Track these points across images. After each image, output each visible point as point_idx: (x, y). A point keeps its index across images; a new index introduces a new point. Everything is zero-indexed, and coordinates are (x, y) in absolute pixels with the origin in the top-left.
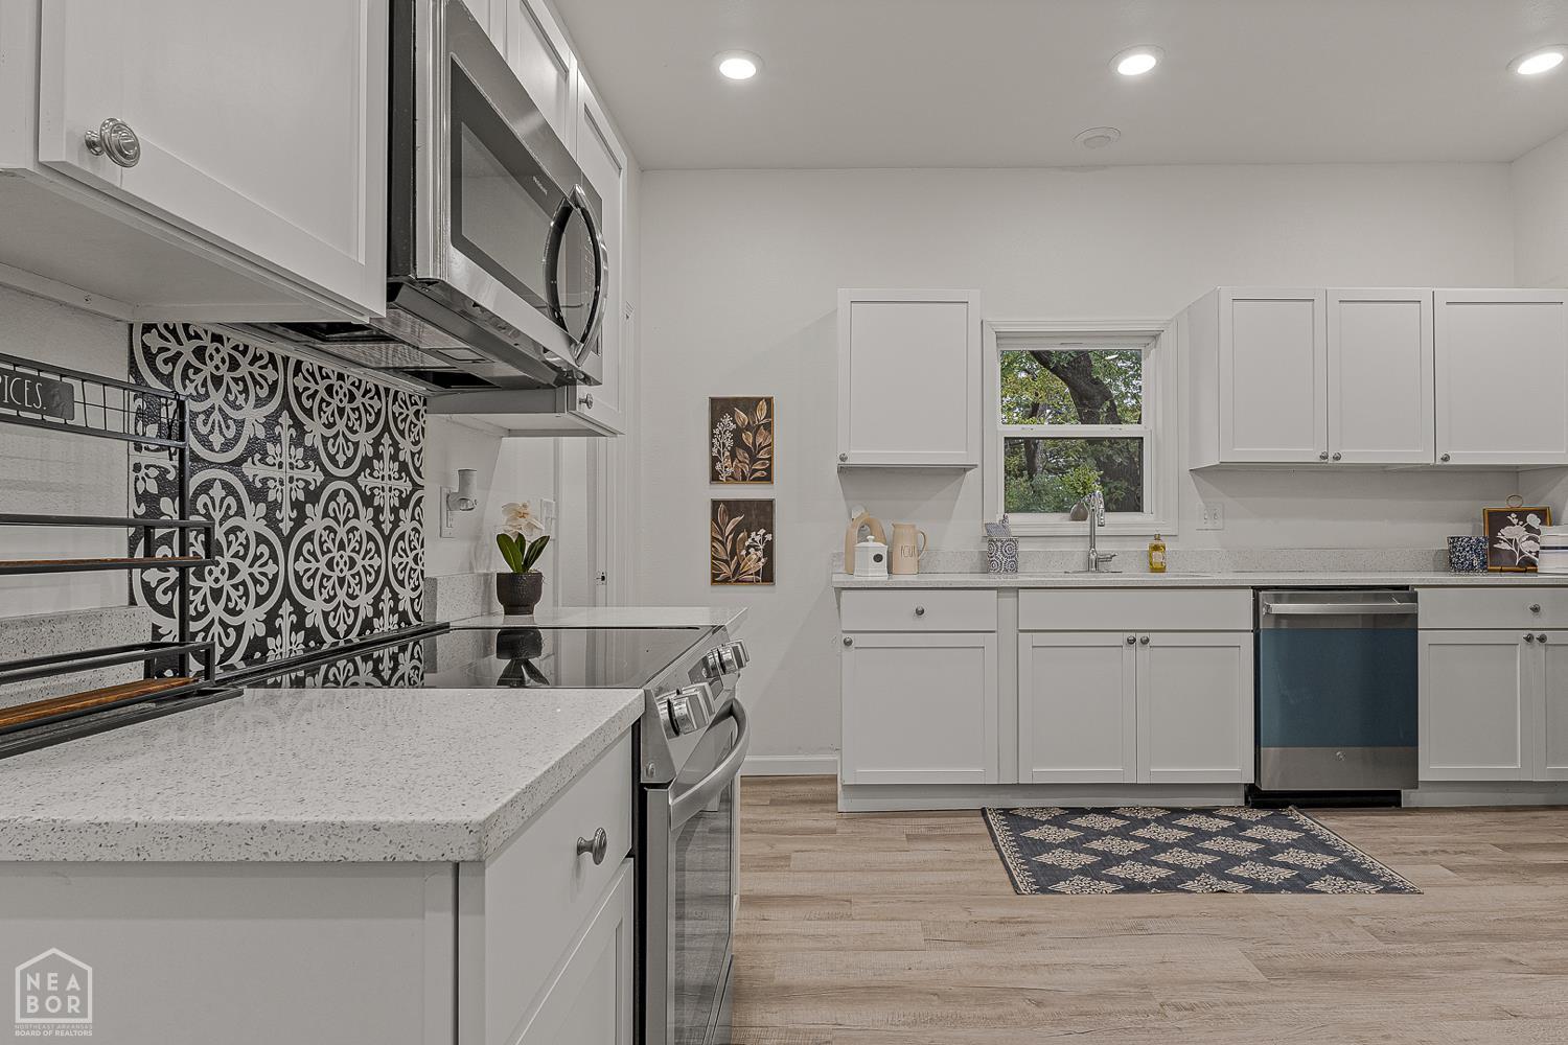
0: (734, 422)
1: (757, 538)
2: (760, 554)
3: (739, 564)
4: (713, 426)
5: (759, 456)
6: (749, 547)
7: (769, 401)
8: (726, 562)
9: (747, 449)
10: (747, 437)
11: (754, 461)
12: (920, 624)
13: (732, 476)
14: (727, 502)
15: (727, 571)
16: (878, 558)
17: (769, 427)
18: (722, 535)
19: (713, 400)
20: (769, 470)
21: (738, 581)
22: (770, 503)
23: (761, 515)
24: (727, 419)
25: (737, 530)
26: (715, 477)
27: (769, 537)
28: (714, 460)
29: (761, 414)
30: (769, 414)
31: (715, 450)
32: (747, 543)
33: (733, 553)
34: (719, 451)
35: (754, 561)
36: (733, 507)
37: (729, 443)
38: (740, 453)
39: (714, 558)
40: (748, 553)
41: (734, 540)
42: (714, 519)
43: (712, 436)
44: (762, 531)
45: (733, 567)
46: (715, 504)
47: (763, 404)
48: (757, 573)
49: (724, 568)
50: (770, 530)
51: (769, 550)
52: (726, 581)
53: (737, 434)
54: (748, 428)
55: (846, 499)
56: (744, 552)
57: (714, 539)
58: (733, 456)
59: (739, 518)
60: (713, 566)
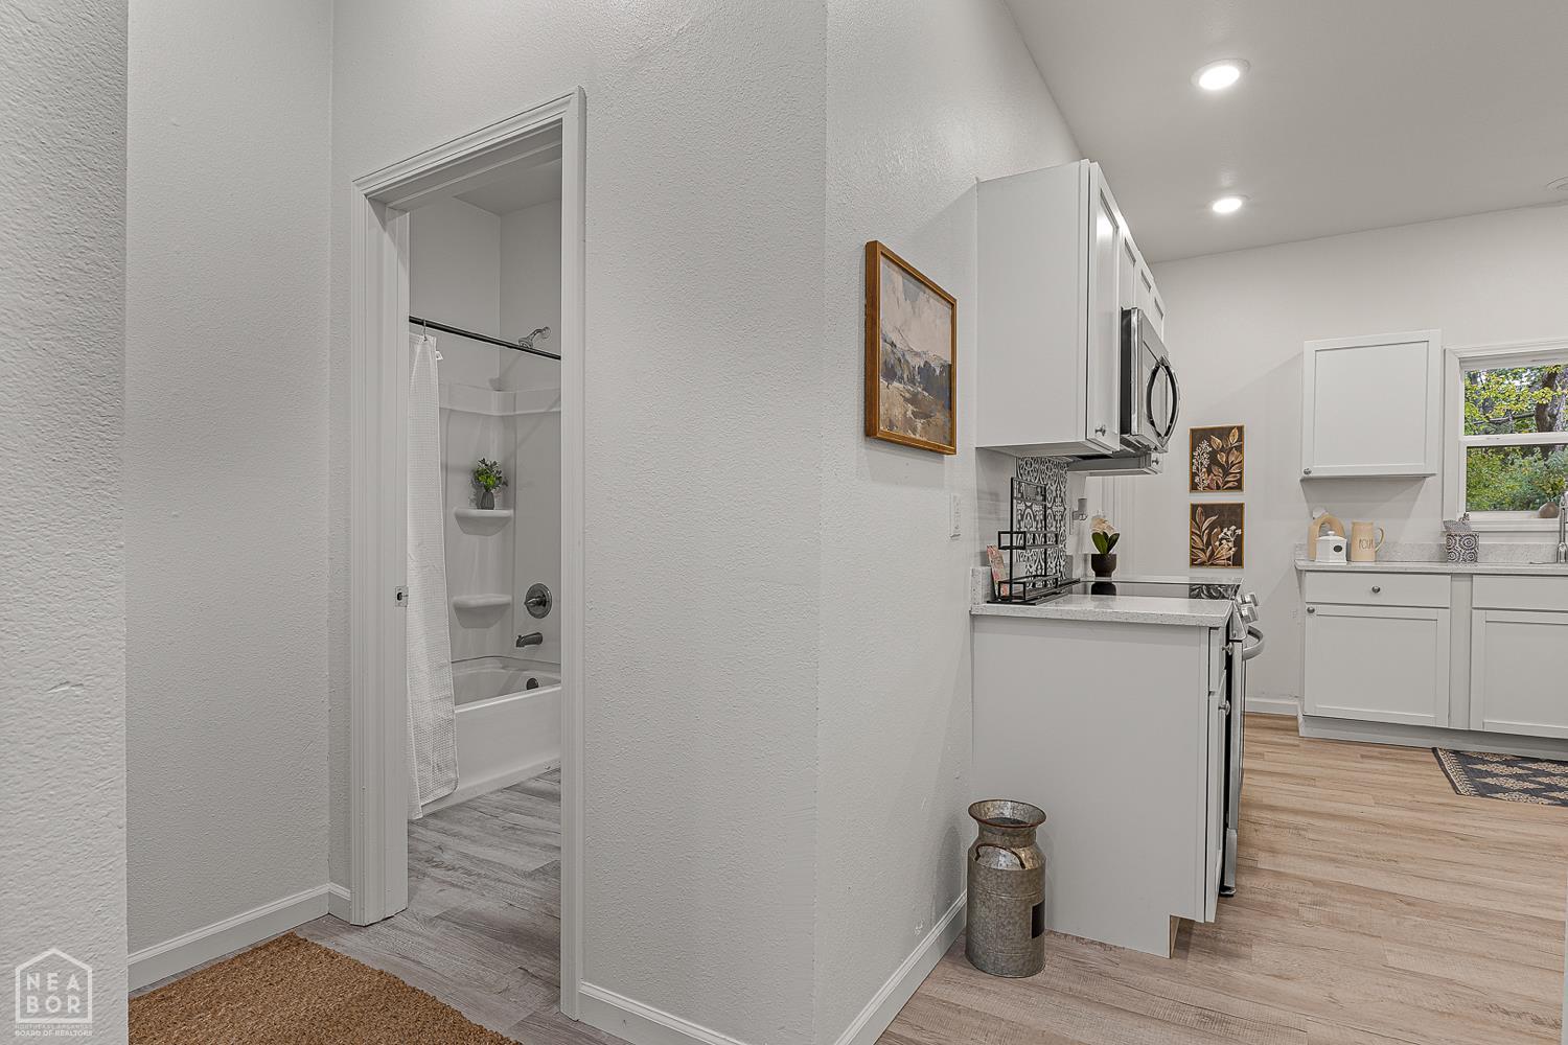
0: (1210, 446)
1: (1229, 533)
2: (1231, 544)
3: (1213, 552)
4: (1193, 449)
5: (1232, 471)
6: (1222, 539)
7: (1240, 429)
8: (1202, 550)
9: (1221, 466)
10: (1222, 457)
11: (1226, 473)
12: (1375, 600)
13: (1208, 487)
14: (1203, 506)
15: (1203, 557)
16: (1338, 549)
17: (1240, 449)
18: (1200, 530)
19: (1193, 431)
20: (1240, 481)
21: (1212, 564)
22: (1241, 506)
23: (1233, 515)
24: (1205, 444)
25: (1211, 527)
26: (1194, 487)
27: (1239, 532)
28: (1193, 475)
29: (1233, 439)
30: (1241, 438)
31: (1194, 467)
32: (1220, 537)
33: (1209, 543)
34: (1198, 469)
35: (1226, 550)
36: (1208, 509)
37: (1206, 462)
38: (1216, 470)
39: (1193, 547)
40: (1221, 544)
41: (1209, 534)
42: (1193, 518)
43: (1192, 457)
44: (1233, 527)
45: (1208, 554)
46: (1194, 507)
47: (1235, 431)
48: (1229, 559)
49: (1202, 555)
50: (1240, 526)
51: (1239, 542)
52: (1202, 564)
53: (1213, 456)
54: (1222, 450)
55: (1307, 501)
56: (1217, 543)
57: (1192, 533)
58: (1209, 471)
59: (1214, 518)
60: (1192, 553)
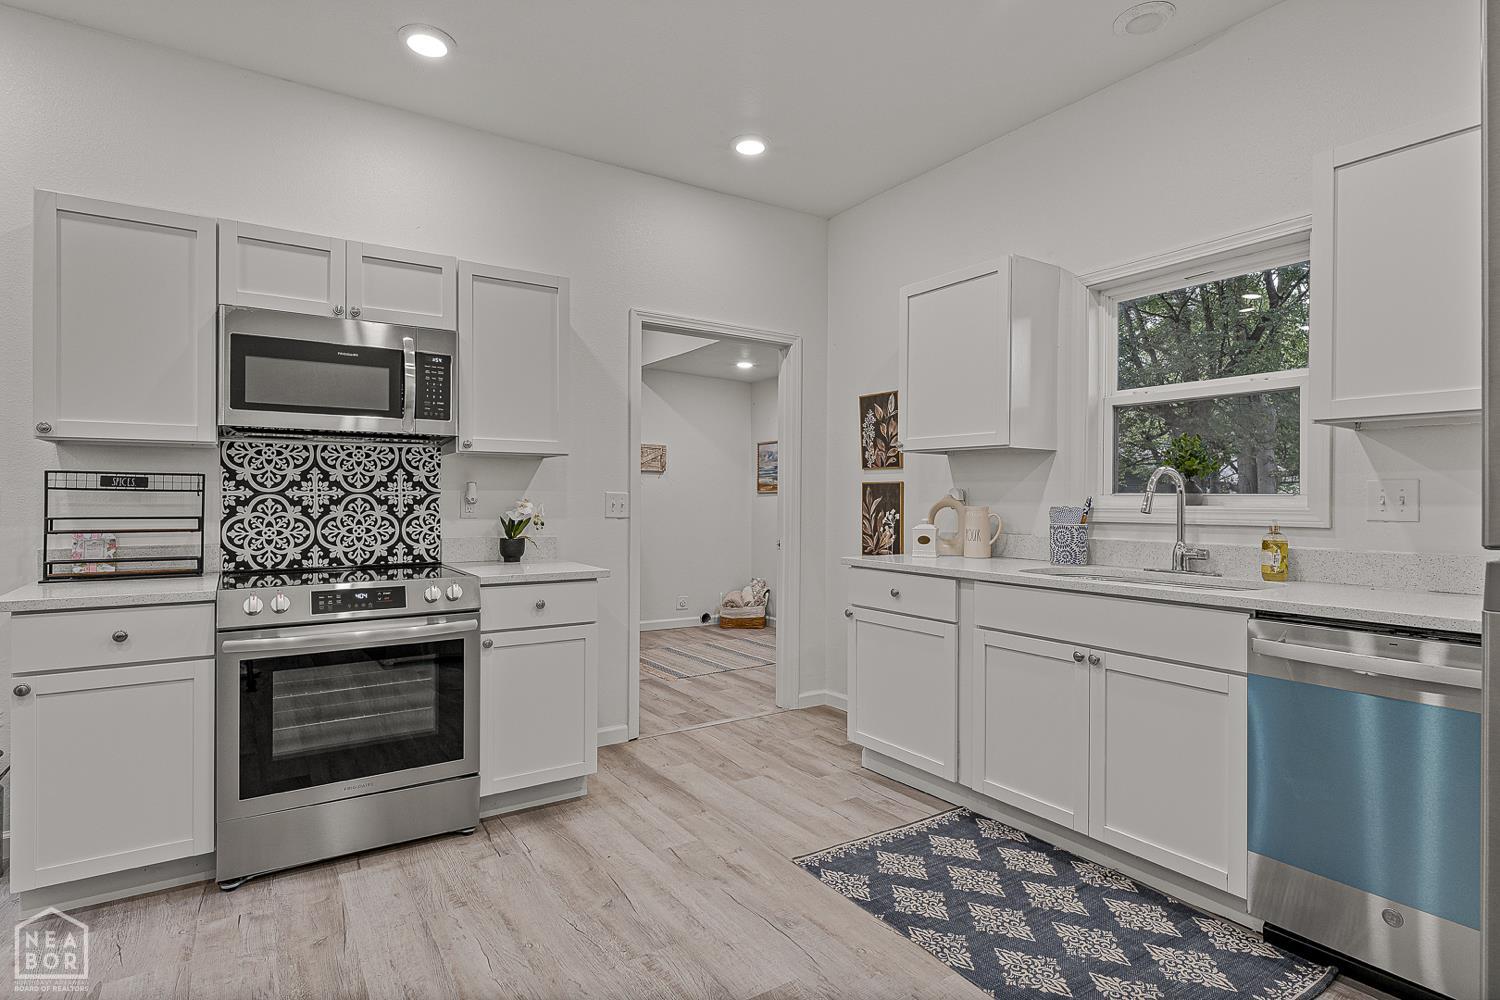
0: (875, 416)
1: (890, 517)
2: (892, 530)
3: (878, 539)
4: (863, 422)
5: (892, 445)
6: (885, 524)
7: (896, 395)
8: (871, 536)
9: (883, 439)
10: (883, 429)
11: (889, 448)
13: (875, 463)
14: (872, 485)
15: (872, 544)
17: (895, 419)
18: (869, 513)
19: (862, 399)
20: (897, 457)
21: (878, 554)
22: (901, 486)
23: (893, 497)
24: (871, 414)
25: (877, 510)
26: (865, 464)
27: (897, 517)
28: (864, 450)
29: (891, 407)
30: (896, 407)
31: (864, 441)
32: (884, 522)
33: (875, 530)
34: (867, 442)
35: (888, 537)
36: (875, 490)
37: (873, 434)
38: (879, 441)
39: (864, 533)
40: (884, 530)
41: (876, 519)
42: (864, 500)
43: (862, 428)
44: (893, 511)
45: (875, 541)
46: (865, 486)
47: (892, 397)
48: (890, 548)
49: (870, 542)
50: (898, 509)
51: (898, 528)
52: (871, 552)
53: (877, 425)
54: (884, 420)
55: (954, 481)
56: (882, 529)
57: (864, 517)
58: (875, 446)
59: (879, 500)
60: (864, 541)
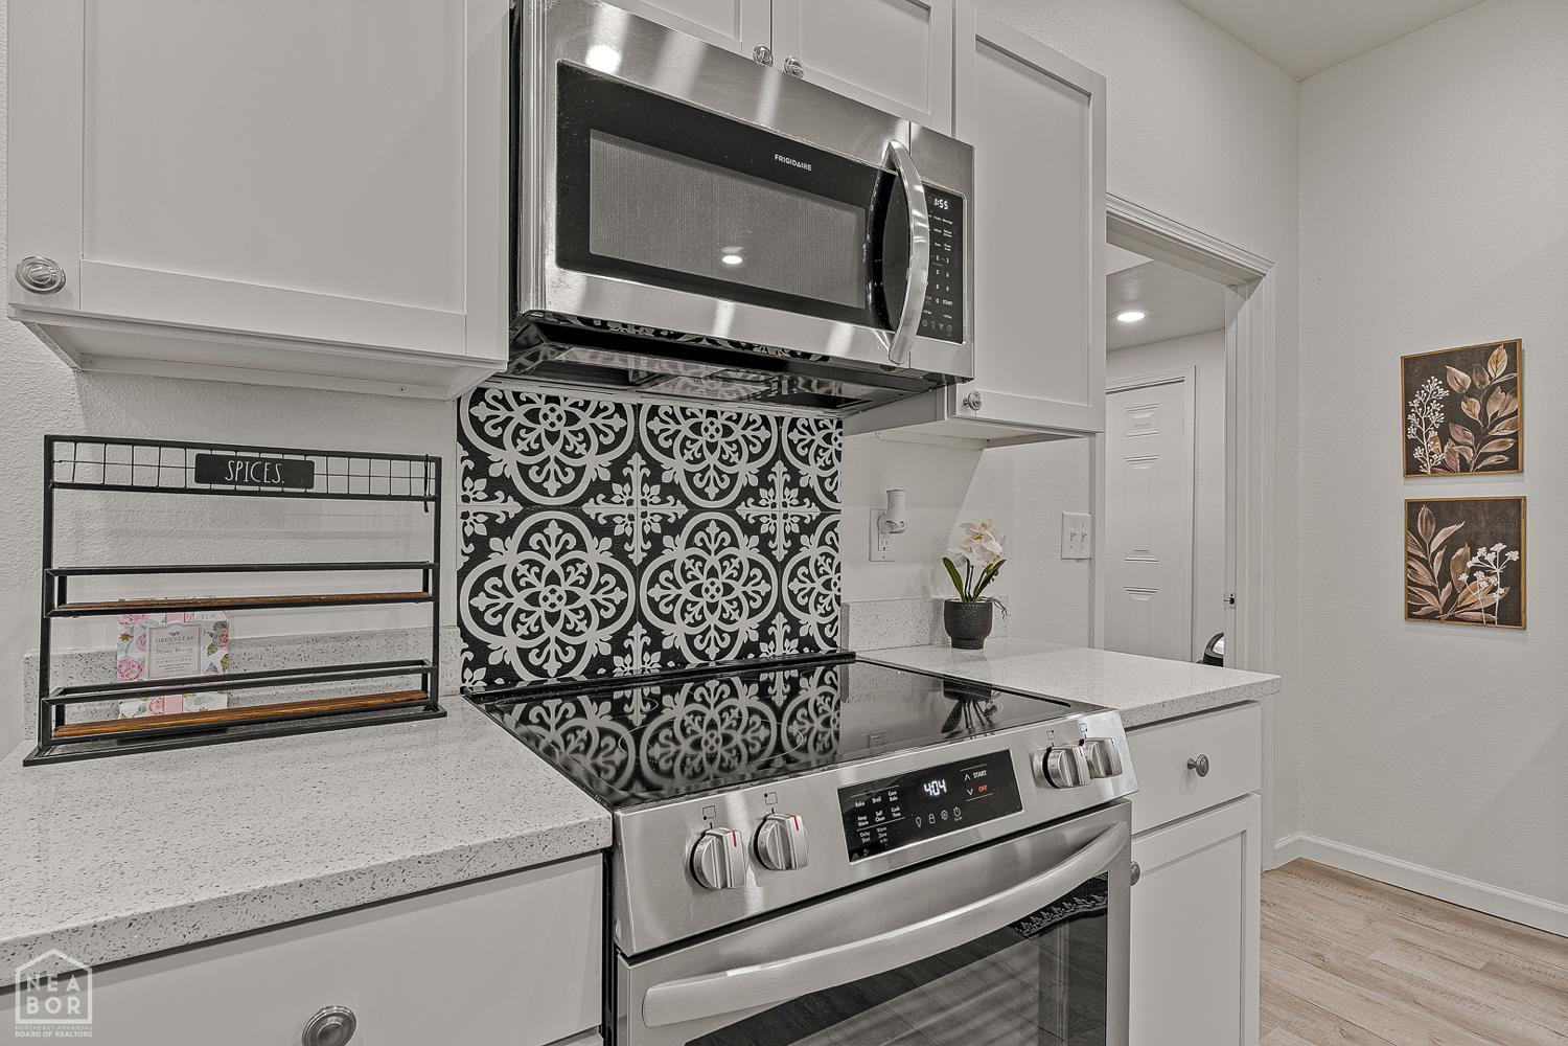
0: (1445, 386)
1: (1491, 557)
2: (1495, 580)
3: (1454, 595)
4: (1408, 395)
5: (1494, 433)
6: (1475, 569)
7: (1514, 347)
8: (1432, 590)
9: (1469, 423)
10: (1471, 408)
11: (1484, 441)
13: (1443, 466)
14: (1434, 505)
15: (1433, 602)
17: (1513, 387)
18: (1425, 550)
19: (1408, 359)
20: (1514, 452)
21: (1452, 619)
22: (1518, 503)
23: (1499, 521)
24: (1433, 384)
25: (1451, 545)
26: (1413, 468)
27: (1513, 555)
28: (1410, 445)
29: (1497, 369)
30: (1514, 366)
31: (1412, 431)
32: (1470, 564)
33: (1444, 577)
34: (1419, 432)
35: (1483, 591)
36: (1443, 511)
37: (1437, 418)
38: (1457, 432)
39: (1409, 582)
40: (1472, 579)
41: (1446, 560)
42: (1411, 527)
43: (1407, 410)
44: (1500, 546)
45: (1444, 595)
46: (1413, 507)
47: (1503, 353)
48: (1490, 610)
49: (1429, 598)
50: (1516, 543)
51: (1513, 576)
52: (1432, 617)
53: (1451, 404)
54: (1472, 392)
56: (1464, 577)
57: (1410, 556)
58: (1444, 436)
59: (1455, 528)
60: (1409, 594)
